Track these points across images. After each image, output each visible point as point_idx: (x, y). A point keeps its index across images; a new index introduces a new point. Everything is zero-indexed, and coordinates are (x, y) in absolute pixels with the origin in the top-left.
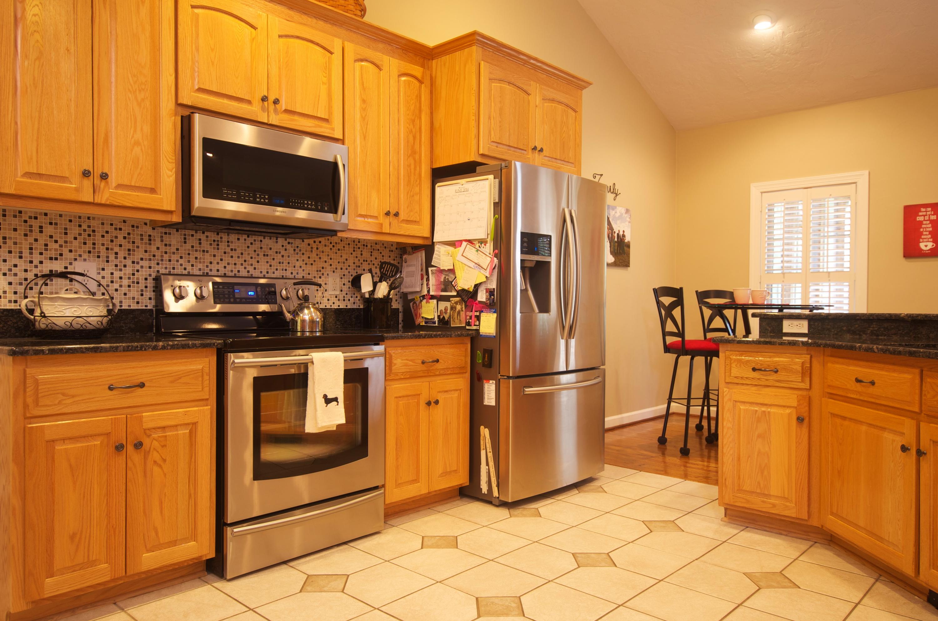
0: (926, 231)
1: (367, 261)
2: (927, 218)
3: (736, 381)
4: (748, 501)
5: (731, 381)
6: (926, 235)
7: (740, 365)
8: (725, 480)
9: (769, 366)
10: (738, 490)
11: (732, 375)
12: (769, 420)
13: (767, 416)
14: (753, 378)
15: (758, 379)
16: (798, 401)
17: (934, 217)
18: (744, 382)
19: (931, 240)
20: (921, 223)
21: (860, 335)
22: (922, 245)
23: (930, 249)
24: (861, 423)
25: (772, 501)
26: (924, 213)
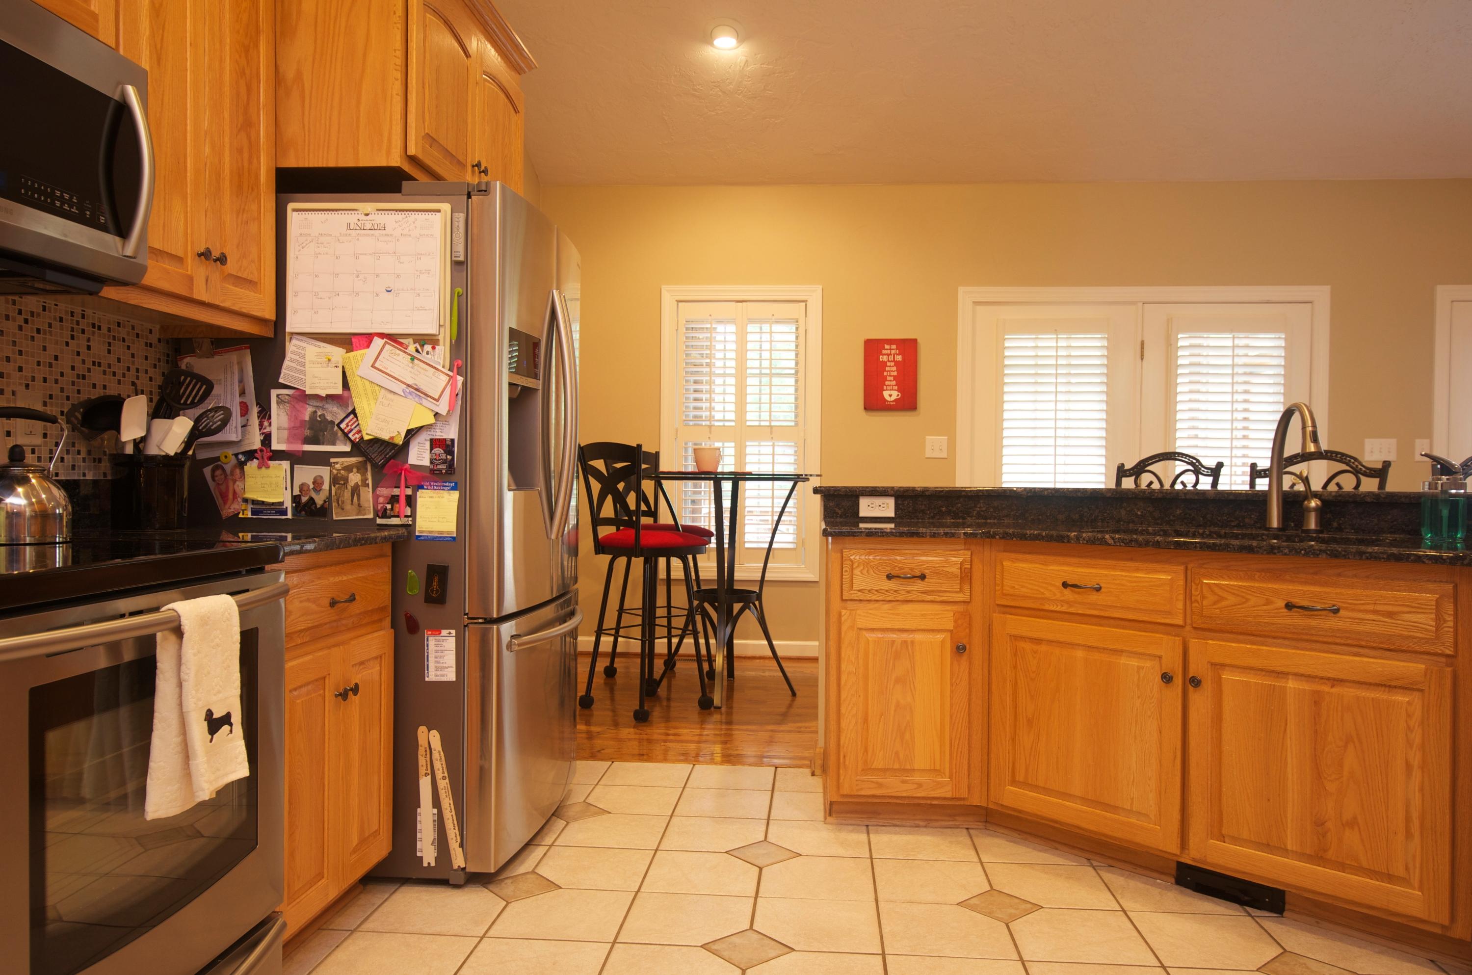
0: (890, 376)
1: (99, 365)
2: (891, 358)
3: (859, 596)
4: (880, 785)
5: (851, 597)
6: (891, 382)
7: (868, 571)
8: (844, 757)
9: (912, 569)
10: (863, 770)
11: (855, 587)
12: (913, 653)
13: (909, 647)
14: (887, 591)
15: (895, 591)
16: (955, 622)
17: (899, 358)
18: (873, 598)
19: (896, 388)
20: (884, 364)
21: (964, 518)
22: (886, 394)
23: (895, 400)
24: (1073, 645)
25: (917, 778)
26: (888, 352)
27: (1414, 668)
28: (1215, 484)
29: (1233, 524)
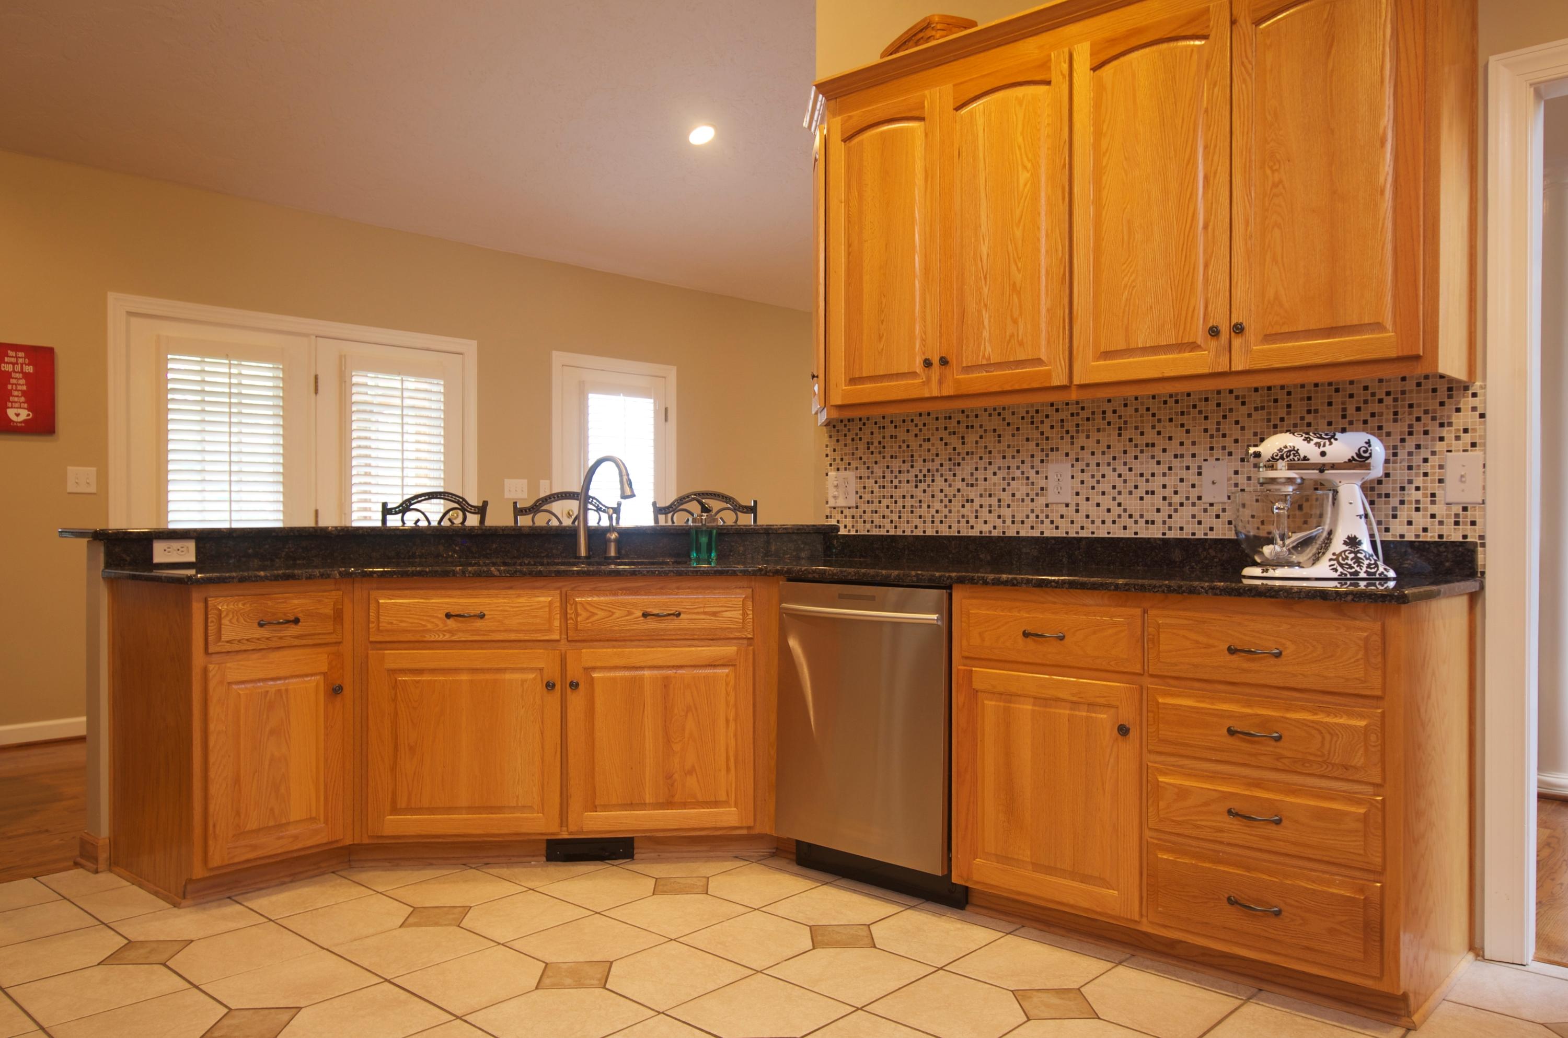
0: (16, 390)
2: (18, 368)
3: (228, 647)
4: (254, 847)
5: (218, 649)
6: (17, 397)
7: (238, 620)
8: (214, 826)
9: (285, 614)
10: (234, 836)
11: (224, 638)
12: (287, 701)
13: (284, 696)
14: (258, 639)
15: (268, 639)
16: (329, 664)
17: (29, 369)
18: (244, 648)
19: (26, 405)
20: (8, 375)
22: (11, 413)
23: (25, 421)
24: (456, 670)
25: (292, 831)
26: (14, 360)
27: (729, 650)
28: (482, 521)
29: (543, 555)
